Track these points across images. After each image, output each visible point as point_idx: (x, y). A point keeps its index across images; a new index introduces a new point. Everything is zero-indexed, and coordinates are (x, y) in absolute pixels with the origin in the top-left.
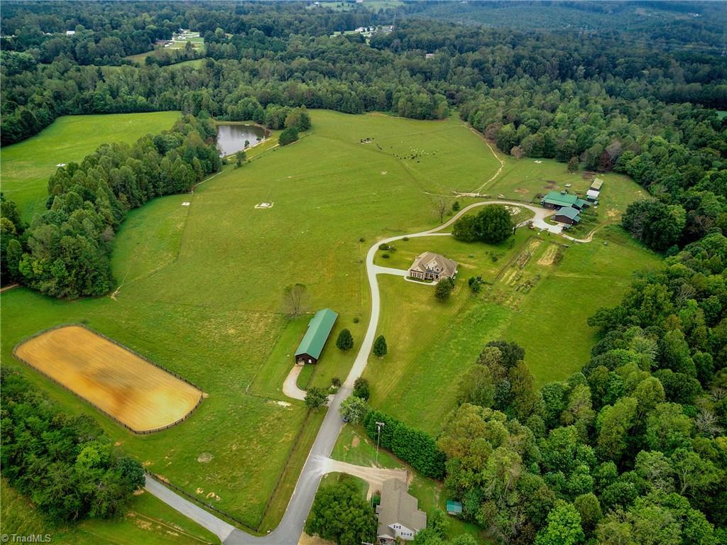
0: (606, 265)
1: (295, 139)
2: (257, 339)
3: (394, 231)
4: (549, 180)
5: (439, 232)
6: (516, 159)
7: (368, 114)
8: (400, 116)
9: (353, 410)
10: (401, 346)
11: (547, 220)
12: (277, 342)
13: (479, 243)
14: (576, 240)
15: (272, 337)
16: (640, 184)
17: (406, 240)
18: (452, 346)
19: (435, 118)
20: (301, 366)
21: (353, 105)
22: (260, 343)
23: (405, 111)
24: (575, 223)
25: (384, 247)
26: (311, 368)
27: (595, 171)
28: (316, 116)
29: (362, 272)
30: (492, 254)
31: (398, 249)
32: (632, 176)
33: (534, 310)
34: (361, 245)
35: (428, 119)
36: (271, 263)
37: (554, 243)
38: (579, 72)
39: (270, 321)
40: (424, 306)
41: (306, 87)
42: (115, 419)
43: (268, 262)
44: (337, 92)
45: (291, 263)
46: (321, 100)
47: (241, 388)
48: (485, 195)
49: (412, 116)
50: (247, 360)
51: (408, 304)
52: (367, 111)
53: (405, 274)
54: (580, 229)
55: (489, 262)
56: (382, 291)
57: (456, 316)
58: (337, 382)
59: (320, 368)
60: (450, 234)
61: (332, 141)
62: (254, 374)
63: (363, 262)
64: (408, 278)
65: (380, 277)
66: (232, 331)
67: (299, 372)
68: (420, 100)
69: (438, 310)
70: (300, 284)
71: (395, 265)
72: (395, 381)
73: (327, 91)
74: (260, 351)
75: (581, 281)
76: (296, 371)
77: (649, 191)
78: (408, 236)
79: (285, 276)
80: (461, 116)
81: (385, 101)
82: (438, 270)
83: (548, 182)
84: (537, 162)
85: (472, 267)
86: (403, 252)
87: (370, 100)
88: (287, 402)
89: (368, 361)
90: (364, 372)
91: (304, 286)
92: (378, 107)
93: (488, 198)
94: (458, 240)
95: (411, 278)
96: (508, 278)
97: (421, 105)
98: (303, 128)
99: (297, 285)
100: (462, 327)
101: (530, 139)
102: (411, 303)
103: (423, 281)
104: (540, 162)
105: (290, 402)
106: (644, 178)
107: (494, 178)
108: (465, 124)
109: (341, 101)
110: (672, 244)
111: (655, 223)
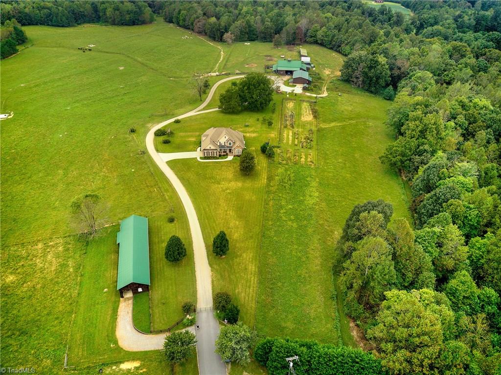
0: (351, 111)
1: (15, 51)
2: (52, 280)
3: (162, 116)
4: (265, 54)
5: (204, 109)
6: (228, 44)
7: (80, 26)
8: (111, 25)
9: (238, 347)
10: (236, 234)
11: (287, 83)
12: (82, 275)
13: (246, 113)
14: (318, 96)
15: (71, 270)
16: (331, 49)
17: (177, 122)
18: (284, 218)
19: (143, 23)
20: (129, 299)
21: (64, 19)
22: (57, 283)
23: (114, 19)
24: (309, 82)
25: (159, 133)
26: (144, 298)
27: (293, 44)
28: (30, 31)
29: (149, 164)
30: (264, 120)
31: (175, 132)
32: (322, 44)
33: (328, 161)
34: (134, 135)
35: (138, 24)
36: (34, 178)
37: (304, 101)
39: (61, 249)
40: (233, 183)
41: (10, 6)
43: (29, 178)
44: (44, 8)
45: (61, 172)
46: (30, 17)
47: (54, 363)
48: (223, 73)
49: (123, 24)
50: (48, 314)
51: (217, 186)
52: (78, 24)
53: (197, 154)
54: (315, 86)
55: (265, 128)
56: (182, 179)
57: (268, 185)
58: (189, 308)
59: (156, 294)
60: (217, 109)
61: (55, 49)
62: (66, 334)
63: (145, 152)
64: (201, 158)
65: (172, 164)
66: (11, 278)
67: (131, 309)
68: (126, 9)
69: (248, 183)
70: (90, 195)
71: (180, 148)
72: (254, 280)
73: (33, 7)
74: (63, 295)
75: (343, 128)
76: (126, 308)
77: (341, 53)
78: (180, 118)
79: (59, 189)
80: (165, 19)
81: (92, 13)
82: (230, 144)
83: (266, 56)
84: (246, 44)
85: (253, 135)
86: (182, 134)
87: (78, 13)
88: (134, 360)
89: (211, 265)
90: (213, 282)
91: (96, 196)
92: (87, 19)
93: (228, 75)
94: (226, 113)
95: (205, 158)
96: (288, 138)
97: (129, 12)
98: (20, 42)
99: (87, 196)
100: (280, 195)
101: (237, 25)
102: (219, 184)
103: (218, 159)
104: (249, 44)
105: (138, 359)
106: (334, 43)
107: (221, 60)
108: (171, 25)
109: (50, 16)
110: (387, 85)
111: (373, 71)
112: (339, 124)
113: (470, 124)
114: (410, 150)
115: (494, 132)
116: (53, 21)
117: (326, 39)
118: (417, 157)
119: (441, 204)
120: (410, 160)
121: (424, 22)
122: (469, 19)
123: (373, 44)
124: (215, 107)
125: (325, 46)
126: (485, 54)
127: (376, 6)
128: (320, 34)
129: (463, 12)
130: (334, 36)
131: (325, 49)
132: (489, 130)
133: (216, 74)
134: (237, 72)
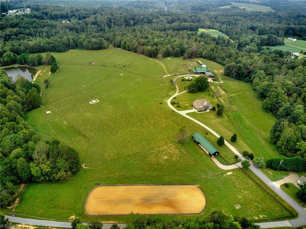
0: (237, 88)
4: (182, 64)
5: (180, 92)
6: (159, 59)
8: (87, 50)
14: (220, 83)
15: (185, 152)
19: (104, 48)
20: (214, 158)
23: (88, 47)
24: (213, 77)
25: (173, 103)
26: (219, 157)
27: (191, 58)
32: (205, 58)
33: (243, 109)
34: (163, 105)
35: (101, 49)
37: (217, 86)
38: (132, 23)
39: (174, 147)
40: (217, 120)
42: (179, 214)
45: (146, 121)
46: (44, 48)
48: (173, 75)
49: (93, 49)
51: (212, 121)
52: (67, 50)
53: (195, 110)
54: (216, 79)
58: (236, 157)
59: (222, 155)
62: (202, 169)
63: (174, 111)
65: (188, 115)
66: (166, 157)
67: (217, 160)
69: (222, 119)
73: (45, 43)
75: (239, 96)
77: (216, 62)
78: (174, 96)
82: (207, 105)
84: (168, 58)
86: (181, 103)
92: (71, 47)
95: (199, 111)
96: (222, 101)
103: (204, 111)
104: (169, 59)
105: (231, 171)
106: (212, 57)
107: (164, 68)
108: (119, 49)
109: (54, 47)
110: (246, 77)
111: (240, 71)
112: (236, 94)
113: (288, 91)
114: (274, 102)
115: (298, 94)
116: (57, 50)
117: (207, 55)
118: (277, 105)
119: (296, 119)
120: (274, 106)
121: (241, 43)
122: (258, 40)
123: (231, 58)
124: (183, 91)
125: (207, 59)
126: (277, 60)
127: (208, 32)
128: (204, 53)
129: (254, 37)
130: (211, 54)
131: (207, 60)
132: (296, 93)
133: (169, 75)
134: (178, 74)
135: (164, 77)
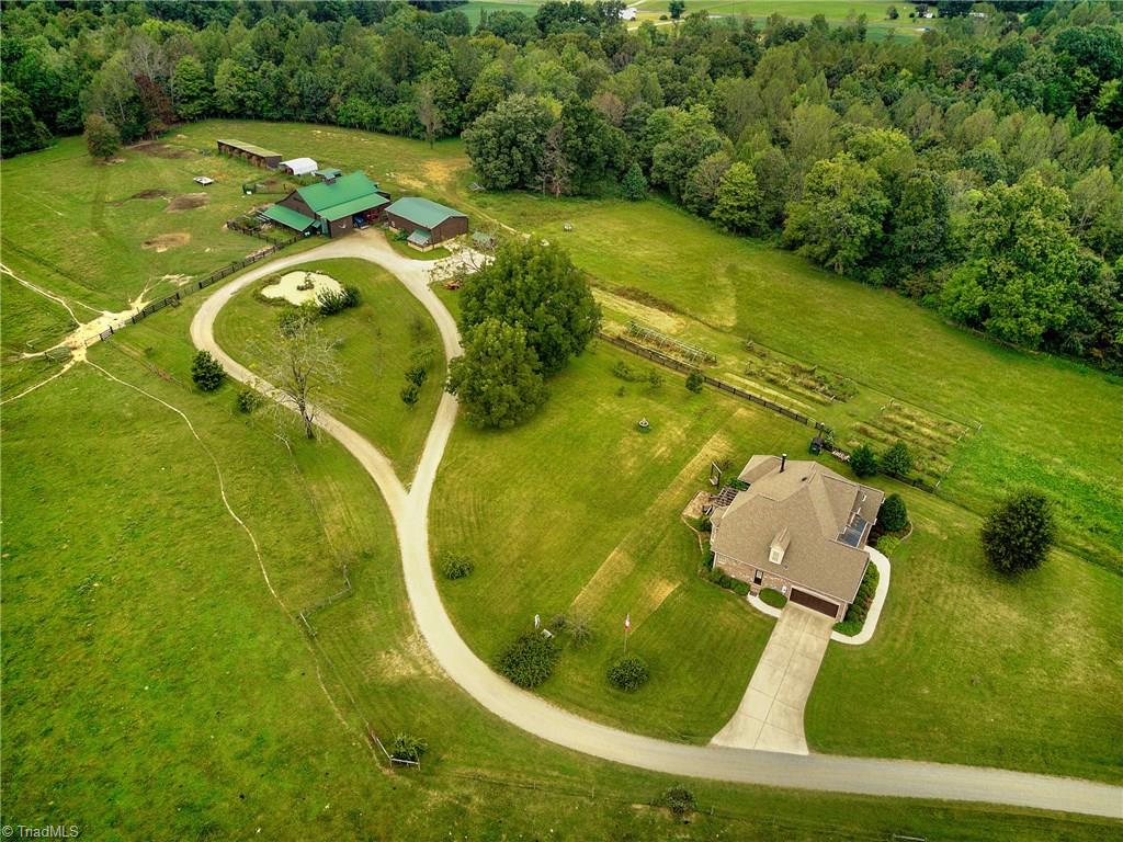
77: (337, 123)
117: (251, 94)
128: (223, 85)
133: (109, 320)
134: (180, 281)
135: (80, 356)
